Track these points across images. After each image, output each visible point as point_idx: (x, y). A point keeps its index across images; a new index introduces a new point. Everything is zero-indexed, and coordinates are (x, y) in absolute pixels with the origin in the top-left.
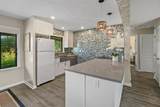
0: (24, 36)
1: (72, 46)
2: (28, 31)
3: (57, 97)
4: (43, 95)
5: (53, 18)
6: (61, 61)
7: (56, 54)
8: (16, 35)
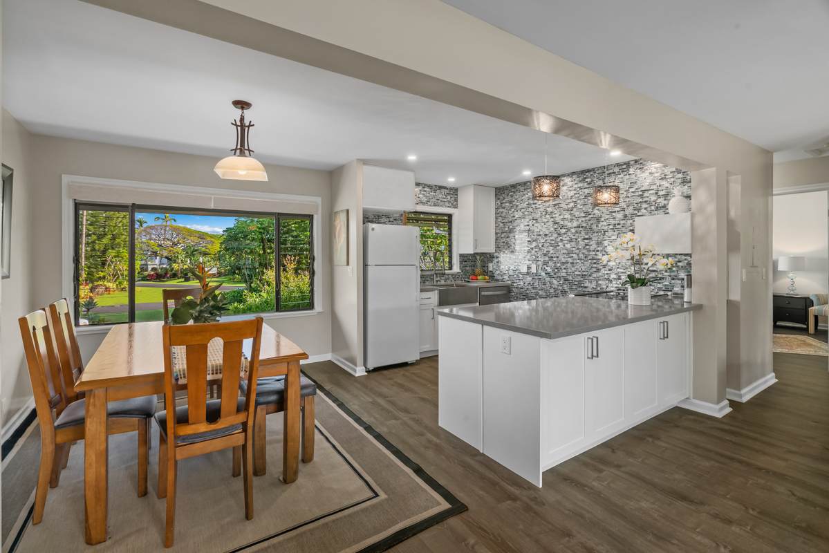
0: (330, 217)
1: (491, 249)
2: (342, 205)
3: (423, 399)
4: (385, 390)
5: (412, 158)
6: (442, 303)
7: (427, 280)
8: (311, 217)
